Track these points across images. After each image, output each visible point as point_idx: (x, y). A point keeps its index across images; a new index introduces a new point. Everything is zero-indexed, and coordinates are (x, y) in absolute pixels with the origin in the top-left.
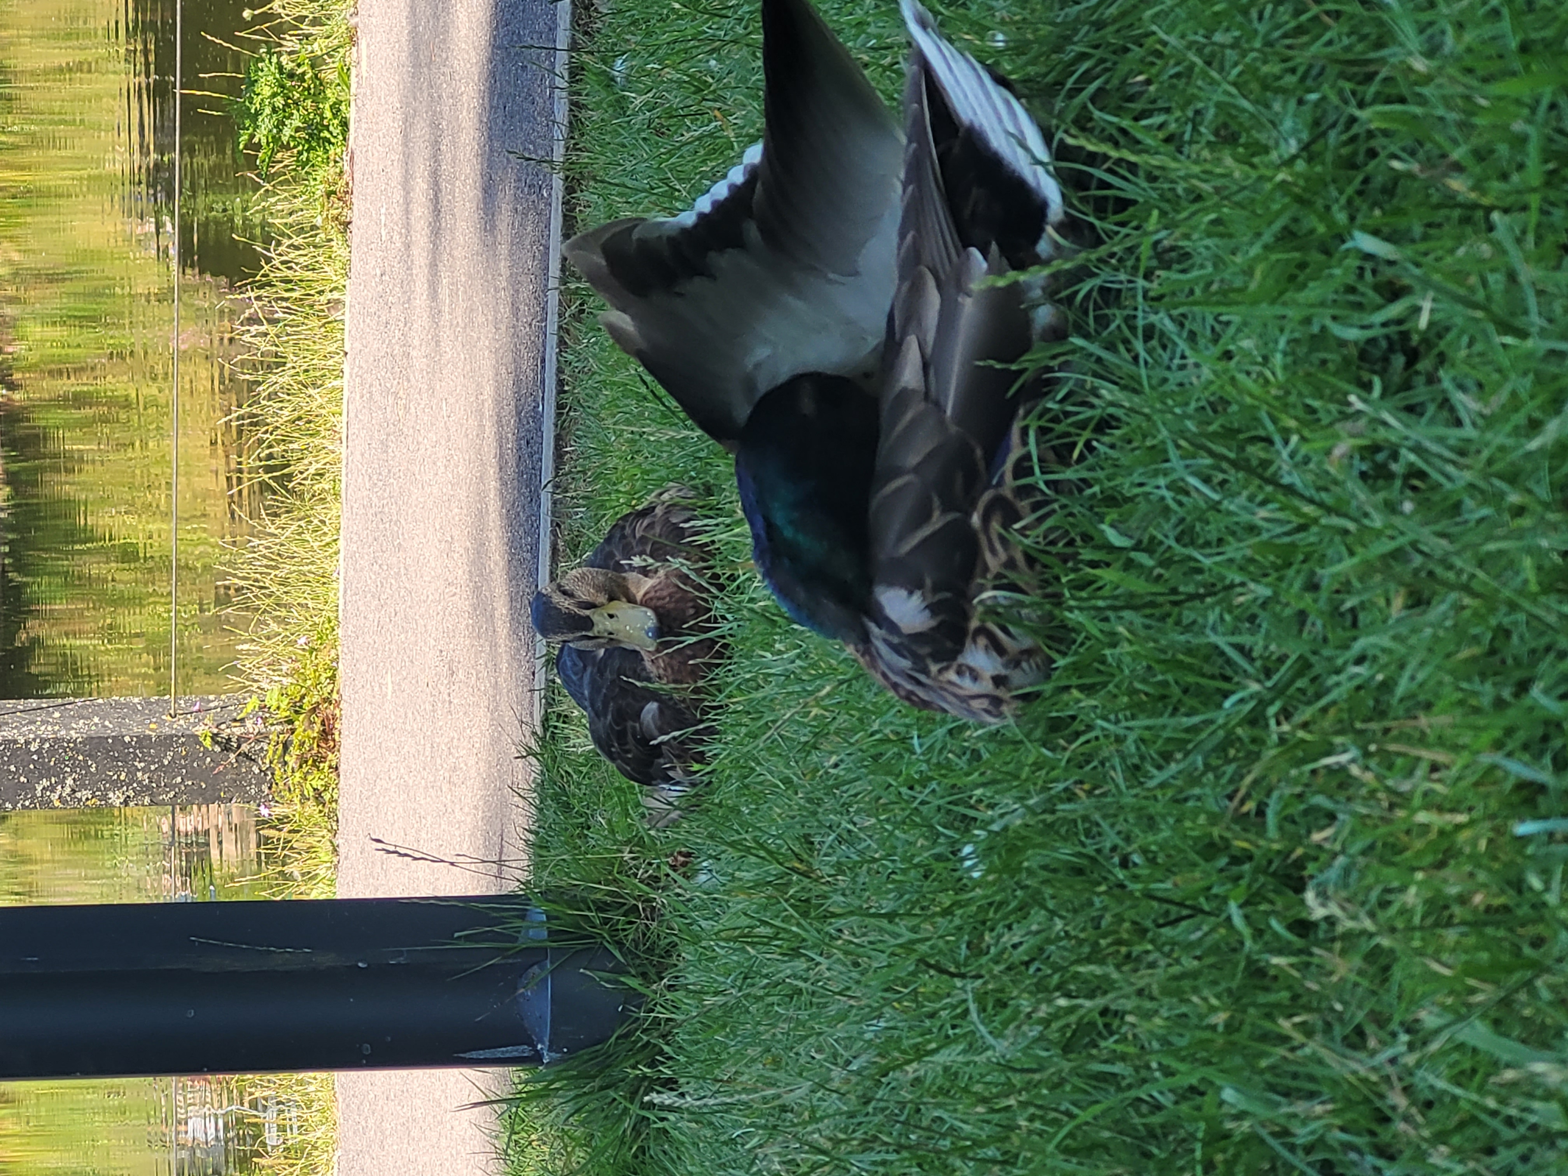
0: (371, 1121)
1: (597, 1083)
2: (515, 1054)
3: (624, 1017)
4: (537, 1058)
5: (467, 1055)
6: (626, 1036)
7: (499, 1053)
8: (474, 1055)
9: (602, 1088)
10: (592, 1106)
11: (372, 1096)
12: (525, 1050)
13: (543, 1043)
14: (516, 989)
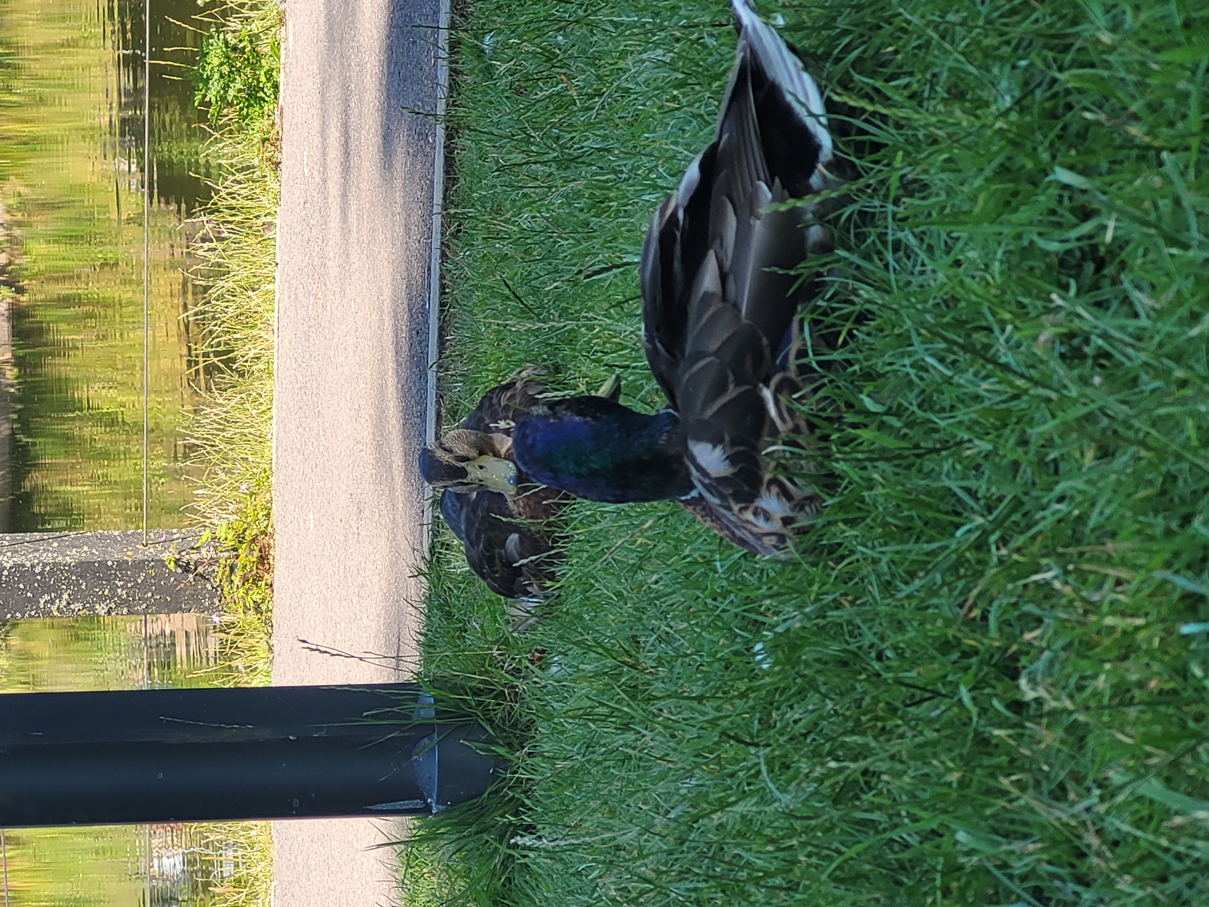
0: (299, 859)
1: (473, 829)
2: (411, 806)
3: (494, 777)
4: (426, 810)
5: (373, 807)
6: (496, 792)
7: (398, 805)
8: (379, 807)
9: (477, 833)
10: (470, 846)
11: (300, 839)
12: (418, 803)
13: (432, 798)
14: (410, 756)
